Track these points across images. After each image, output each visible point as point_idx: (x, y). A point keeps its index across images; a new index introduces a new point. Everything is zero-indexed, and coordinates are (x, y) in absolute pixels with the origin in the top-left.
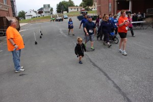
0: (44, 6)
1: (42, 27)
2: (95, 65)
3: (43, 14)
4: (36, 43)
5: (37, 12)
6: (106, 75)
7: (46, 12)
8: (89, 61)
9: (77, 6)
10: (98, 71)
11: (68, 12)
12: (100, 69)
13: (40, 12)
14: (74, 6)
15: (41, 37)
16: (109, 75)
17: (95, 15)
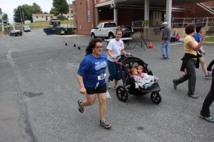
9: (46, 13)
11: (32, 22)
14: (41, 13)
17: (69, 27)
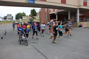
0: (8, 15)
1: (6, 27)
2: (39, 51)
3: (7, 20)
4: (2, 38)
5: (3, 18)
6: (45, 57)
7: (9, 19)
8: (35, 49)
9: (27, 16)
10: (41, 55)
11: (22, 19)
12: (42, 54)
13: (5, 18)
14: (26, 16)
15: (5, 34)
16: (47, 57)
17: (38, 21)
